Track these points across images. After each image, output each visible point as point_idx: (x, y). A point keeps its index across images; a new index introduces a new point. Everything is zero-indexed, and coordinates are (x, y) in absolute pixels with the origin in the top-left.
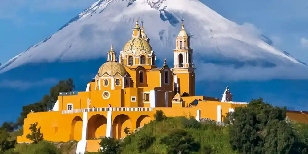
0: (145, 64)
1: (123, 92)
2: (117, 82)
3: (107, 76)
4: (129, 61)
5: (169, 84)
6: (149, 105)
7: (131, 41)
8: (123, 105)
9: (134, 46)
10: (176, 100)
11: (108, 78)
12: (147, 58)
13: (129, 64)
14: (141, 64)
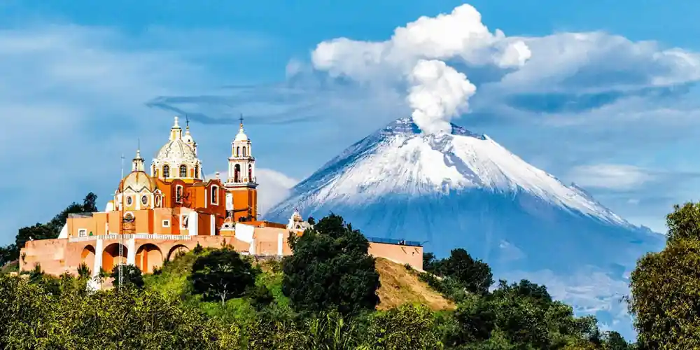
0: (186, 176)
1: (151, 213)
2: (144, 199)
3: (130, 192)
4: (164, 172)
5: (218, 204)
6: (187, 232)
7: (167, 146)
8: (151, 231)
9: (171, 152)
10: (227, 226)
11: (131, 194)
12: (189, 169)
13: (165, 176)
14: (181, 176)
